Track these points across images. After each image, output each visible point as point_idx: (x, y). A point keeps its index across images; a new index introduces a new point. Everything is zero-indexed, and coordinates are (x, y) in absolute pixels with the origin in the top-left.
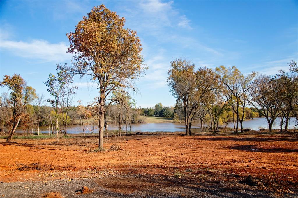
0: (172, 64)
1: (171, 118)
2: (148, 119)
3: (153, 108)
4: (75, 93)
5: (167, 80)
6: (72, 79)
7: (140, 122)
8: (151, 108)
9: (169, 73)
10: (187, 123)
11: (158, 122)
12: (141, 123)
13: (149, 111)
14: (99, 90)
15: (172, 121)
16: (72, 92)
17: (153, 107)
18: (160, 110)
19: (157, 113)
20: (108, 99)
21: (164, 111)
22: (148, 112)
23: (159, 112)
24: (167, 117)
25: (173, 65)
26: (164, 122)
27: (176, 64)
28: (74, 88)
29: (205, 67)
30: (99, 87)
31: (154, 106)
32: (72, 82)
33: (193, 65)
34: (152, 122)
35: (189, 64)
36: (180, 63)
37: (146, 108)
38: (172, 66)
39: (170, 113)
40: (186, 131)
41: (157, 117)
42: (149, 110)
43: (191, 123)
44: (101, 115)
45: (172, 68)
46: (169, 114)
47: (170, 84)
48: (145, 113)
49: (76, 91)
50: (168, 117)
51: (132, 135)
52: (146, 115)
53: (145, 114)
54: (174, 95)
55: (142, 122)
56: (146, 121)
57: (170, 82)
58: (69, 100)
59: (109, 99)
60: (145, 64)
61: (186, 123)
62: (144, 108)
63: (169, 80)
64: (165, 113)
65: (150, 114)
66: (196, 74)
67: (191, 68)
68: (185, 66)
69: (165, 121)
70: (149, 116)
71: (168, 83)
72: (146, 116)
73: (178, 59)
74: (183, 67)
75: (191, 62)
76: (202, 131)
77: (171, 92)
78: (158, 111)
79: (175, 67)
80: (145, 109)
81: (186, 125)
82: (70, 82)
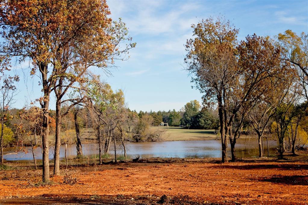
0: (196, 29)
1: (214, 130)
2: (167, 132)
3: (182, 111)
4: (13, 88)
5: (185, 59)
6: (8, 63)
7: (151, 139)
8: (177, 111)
9: (187, 47)
10: (224, 140)
11: (187, 138)
12: (152, 141)
13: (172, 118)
14: (42, 87)
15: (214, 136)
16: (10, 85)
17: (181, 108)
18: (192, 114)
19: (187, 122)
20: (67, 99)
21: (200, 117)
22: (169, 119)
23: (190, 119)
24: (206, 129)
25: (197, 31)
26: (200, 139)
27: (204, 29)
28: (13, 80)
29: (255, 34)
30: (42, 83)
31: (184, 106)
32: (9, 68)
33: (234, 30)
34: (175, 139)
35: (226, 28)
36: (210, 26)
37: (167, 111)
38: (196, 33)
39: (212, 121)
40: (224, 154)
41: (187, 128)
42: (172, 116)
43: (235, 139)
44: (45, 128)
45: (196, 36)
46: (209, 122)
47: (191, 68)
48: (164, 120)
49: (15, 84)
50: (209, 129)
51: (123, 164)
52: (165, 125)
53: (163, 123)
54: (200, 88)
55: (154, 139)
56: (163, 136)
57: (191, 63)
58: (7, 99)
59: (69, 99)
60: (130, 39)
61: (222, 140)
62: (162, 111)
63: (189, 60)
64: (203, 121)
65: (173, 123)
66: (239, 48)
67: (231, 36)
68: (219, 31)
69: (201, 137)
70: (172, 126)
71: (187, 66)
72: (165, 127)
73: (207, 20)
74: (216, 34)
75: (231, 24)
76: (260, 156)
77: (195, 82)
78: (188, 118)
79: (202, 35)
80: (164, 112)
81: (222, 143)
82: (7, 69)
